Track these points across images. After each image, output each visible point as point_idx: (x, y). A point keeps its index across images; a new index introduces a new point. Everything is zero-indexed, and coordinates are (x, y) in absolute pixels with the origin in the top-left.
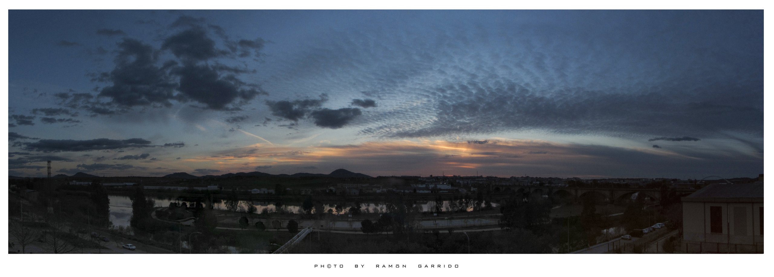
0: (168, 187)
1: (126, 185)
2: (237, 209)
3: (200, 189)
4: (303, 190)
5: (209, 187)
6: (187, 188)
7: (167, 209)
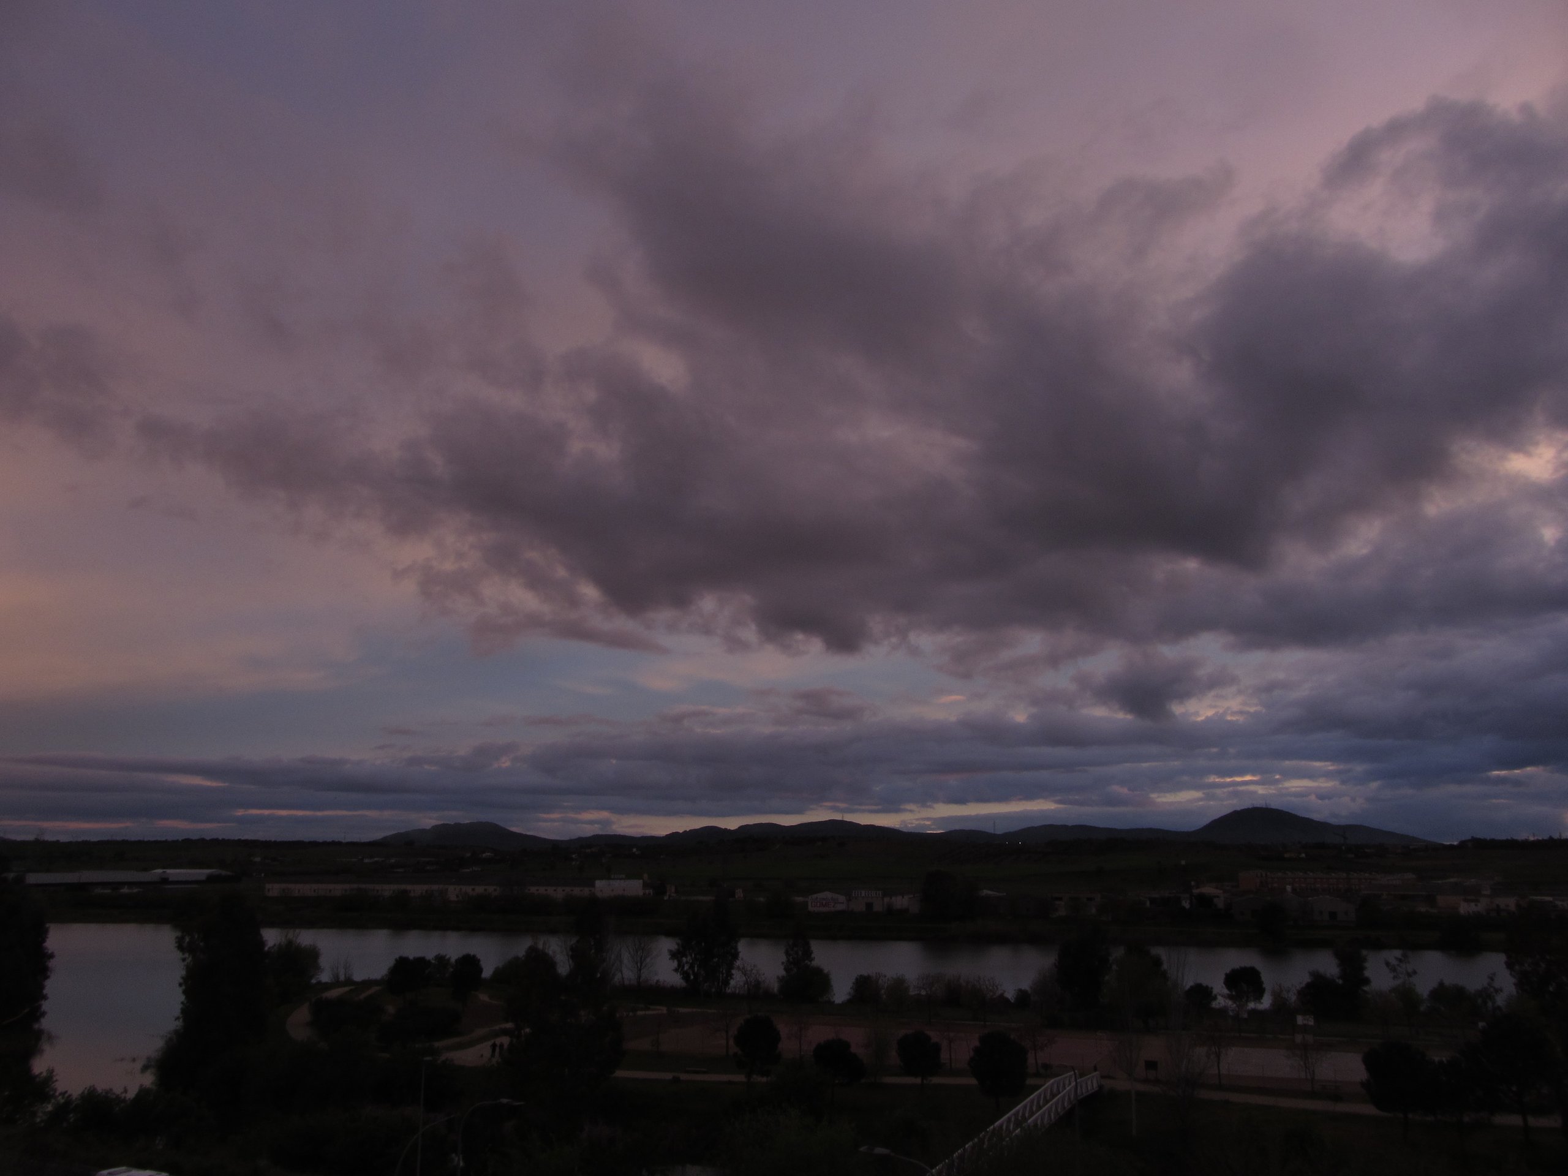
0: (395, 887)
1: (165, 881)
2: (732, 983)
3: (558, 893)
4: (1060, 899)
5: (598, 884)
6: (493, 890)
7: (375, 989)
